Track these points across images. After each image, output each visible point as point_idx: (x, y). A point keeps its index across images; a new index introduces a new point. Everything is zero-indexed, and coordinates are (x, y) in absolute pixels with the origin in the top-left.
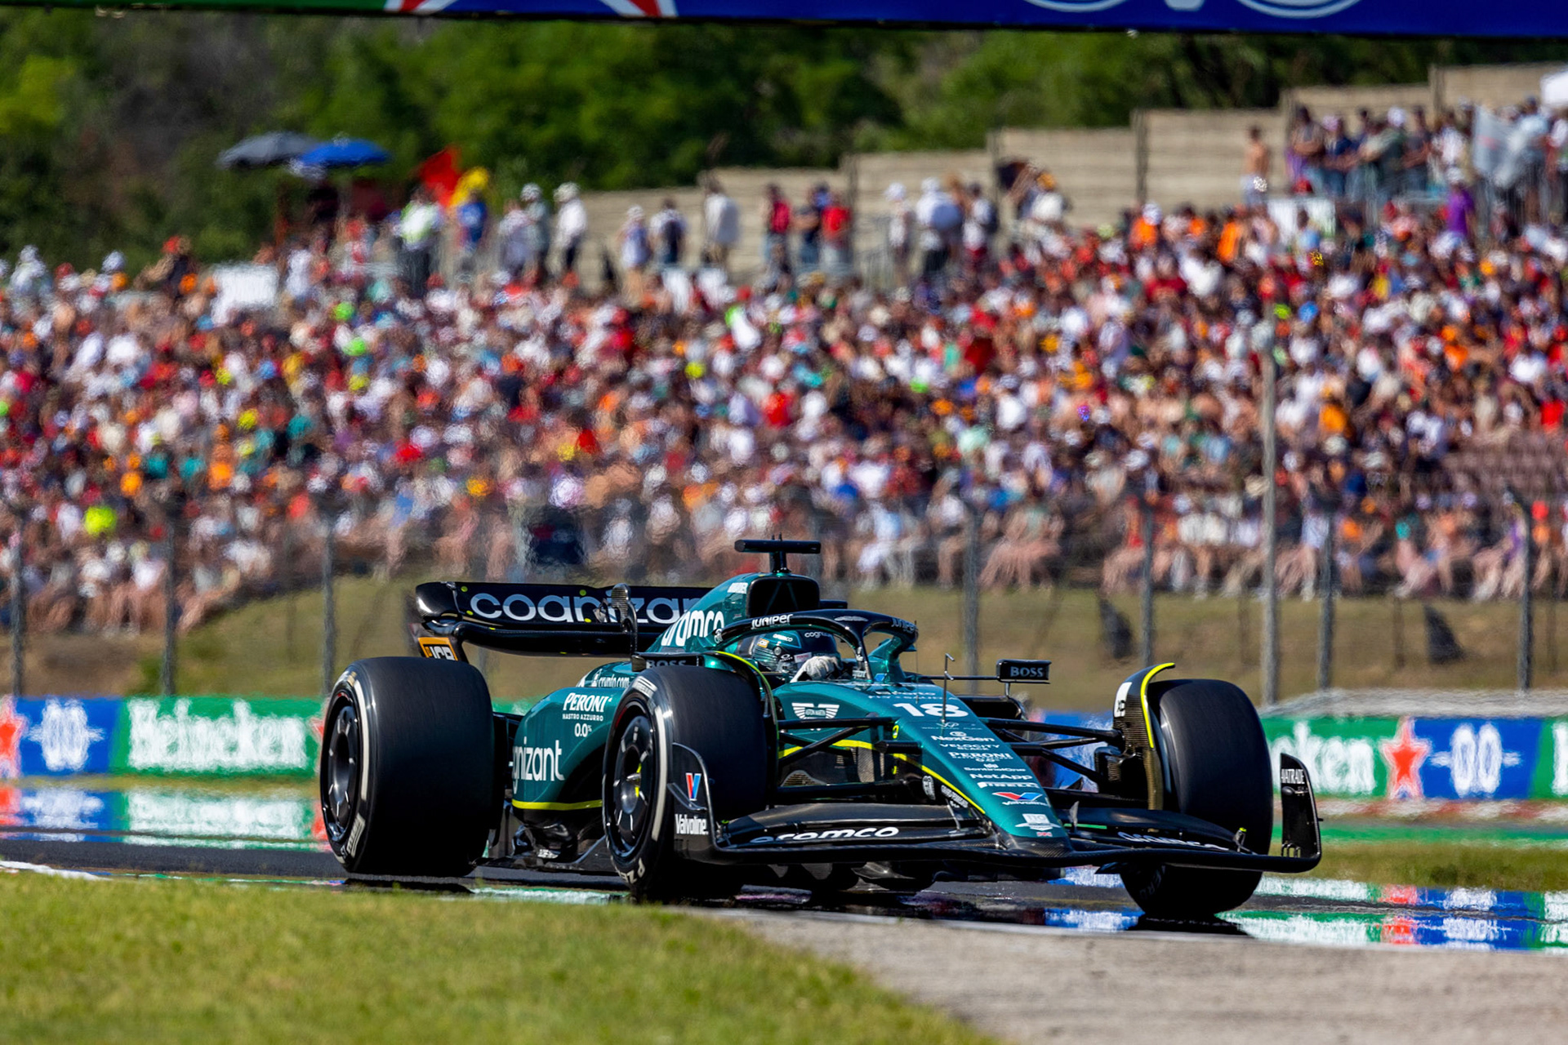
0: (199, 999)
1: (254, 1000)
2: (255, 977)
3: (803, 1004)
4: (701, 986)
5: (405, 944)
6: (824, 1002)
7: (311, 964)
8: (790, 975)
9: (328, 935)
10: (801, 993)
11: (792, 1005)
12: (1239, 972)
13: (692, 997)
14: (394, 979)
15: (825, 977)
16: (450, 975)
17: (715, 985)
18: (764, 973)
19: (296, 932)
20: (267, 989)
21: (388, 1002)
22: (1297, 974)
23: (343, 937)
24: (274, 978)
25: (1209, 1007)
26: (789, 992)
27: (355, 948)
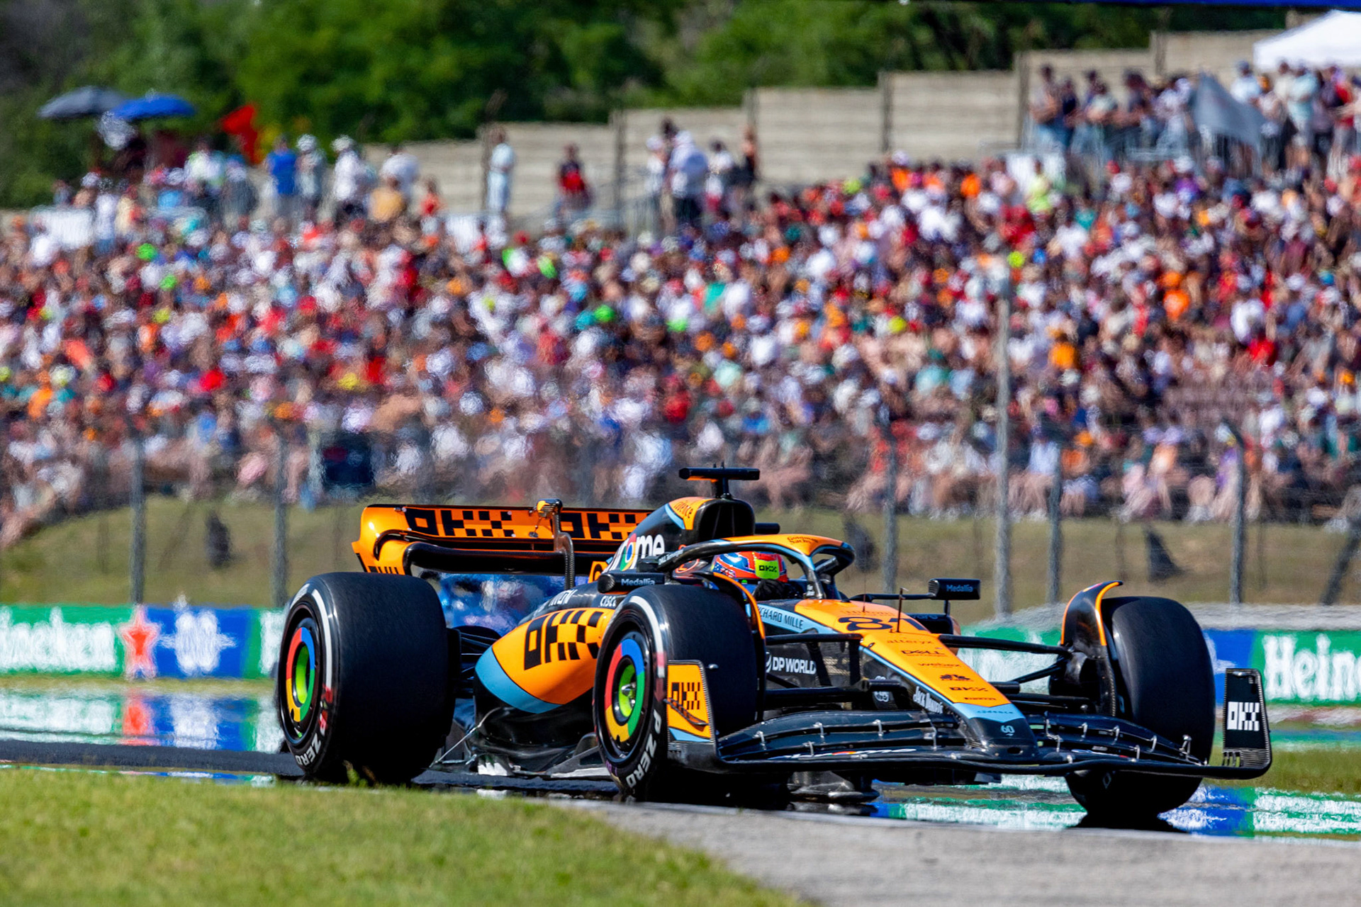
0: (112, 880)
1: (163, 881)
2: (161, 857)
3: (666, 886)
4: (570, 868)
5: (292, 830)
6: (683, 885)
7: (208, 848)
8: (649, 860)
9: (220, 821)
10: (661, 877)
11: (655, 887)
12: (1060, 860)
13: (564, 879)
14: (287, 861)
15: (681, 862)
16: (337, 858)
17: (582, 869)
18: (626, 858)
19: (191, 819)
20: (173, 873)
21: (285, 884)
22: (1114, 862)
23: (234, 825)
24: (177, 860)
25: (1036, 892)
26: (651, 876)
27: (246, 833)
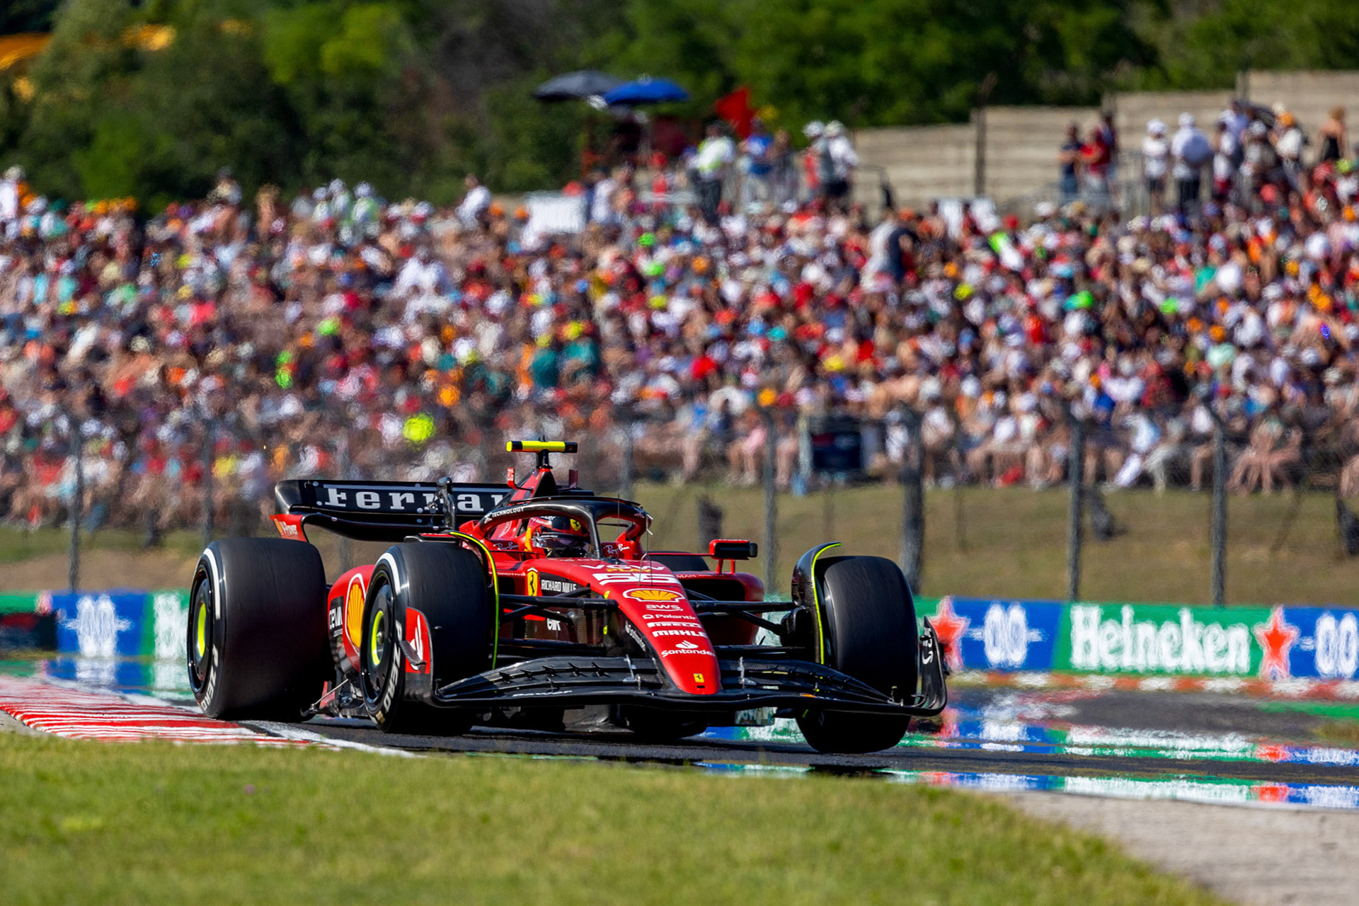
0: (504, 866)
1: (554, 867)
2: (557, 845)
3: (1059, 872)
4: (966, 855)
5: (694, 816)
6: (1077, 870)
7: (607, 834)
8: (1046, 845)
9: (623, 808)
10: (1056, 862)
11: (1048, 873)
13: (957, 865)
14: (684, 848)
15: (1078, 847)
16: (735, 845)
17: (978, 855)
18: (1024, 843)
19: (595, 805)
20: (567, 858)
21: (677, 869)
23: (637, 810)
24: (574, 846)
26: (1046, 861)
27: (648, 819)
